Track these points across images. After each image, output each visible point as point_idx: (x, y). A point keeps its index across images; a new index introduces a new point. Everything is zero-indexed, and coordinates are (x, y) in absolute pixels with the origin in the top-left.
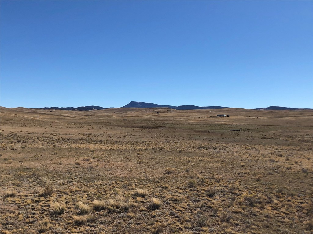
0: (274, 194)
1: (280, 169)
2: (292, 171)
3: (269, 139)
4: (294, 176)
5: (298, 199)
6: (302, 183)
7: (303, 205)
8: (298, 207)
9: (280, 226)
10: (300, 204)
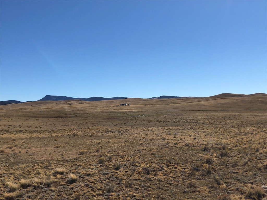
0: (165, 164)
1: (169, 145)
2: (178, 146)
3: (161, 122)
4: (180, 149)
5: (182, 166)
6: (185, 154)
7: (186, 170)
8: (182, 172)
9: (168, 187)
10: (183, 169)
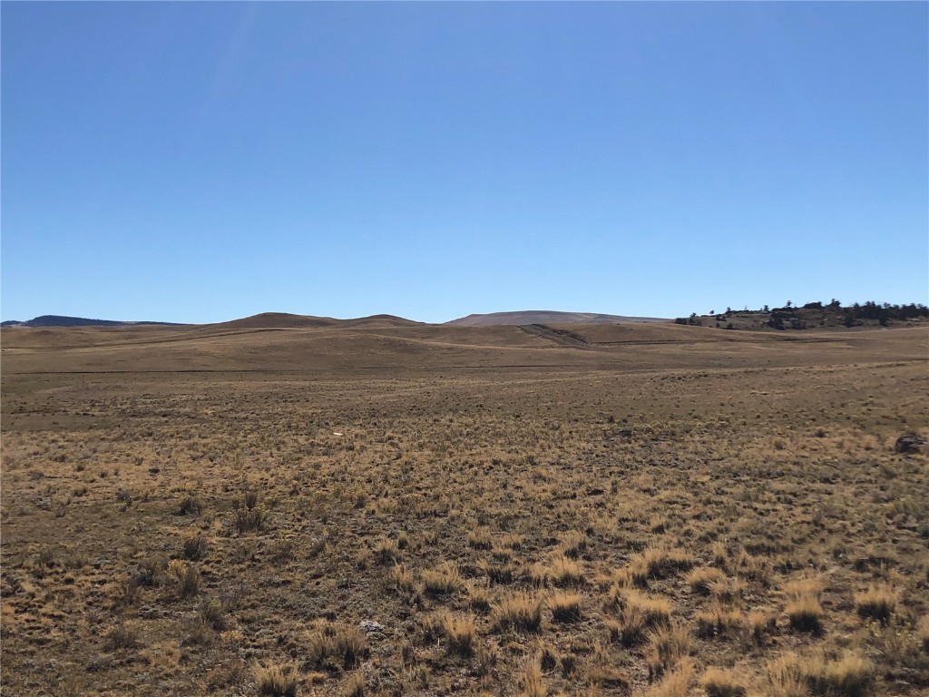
0: (28, 568)
1: (55, 497)
2: (88, 500)
3: (35, 414)
4: (95, 512)
5: (93, 574)
6: (112, 530)
7: (107, 587)
8: (92, 594)
9: (32, 653)
10: (97, 585)
